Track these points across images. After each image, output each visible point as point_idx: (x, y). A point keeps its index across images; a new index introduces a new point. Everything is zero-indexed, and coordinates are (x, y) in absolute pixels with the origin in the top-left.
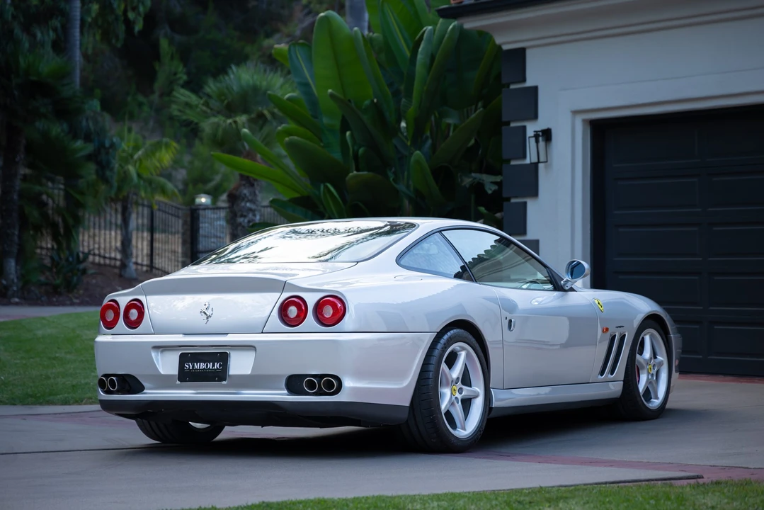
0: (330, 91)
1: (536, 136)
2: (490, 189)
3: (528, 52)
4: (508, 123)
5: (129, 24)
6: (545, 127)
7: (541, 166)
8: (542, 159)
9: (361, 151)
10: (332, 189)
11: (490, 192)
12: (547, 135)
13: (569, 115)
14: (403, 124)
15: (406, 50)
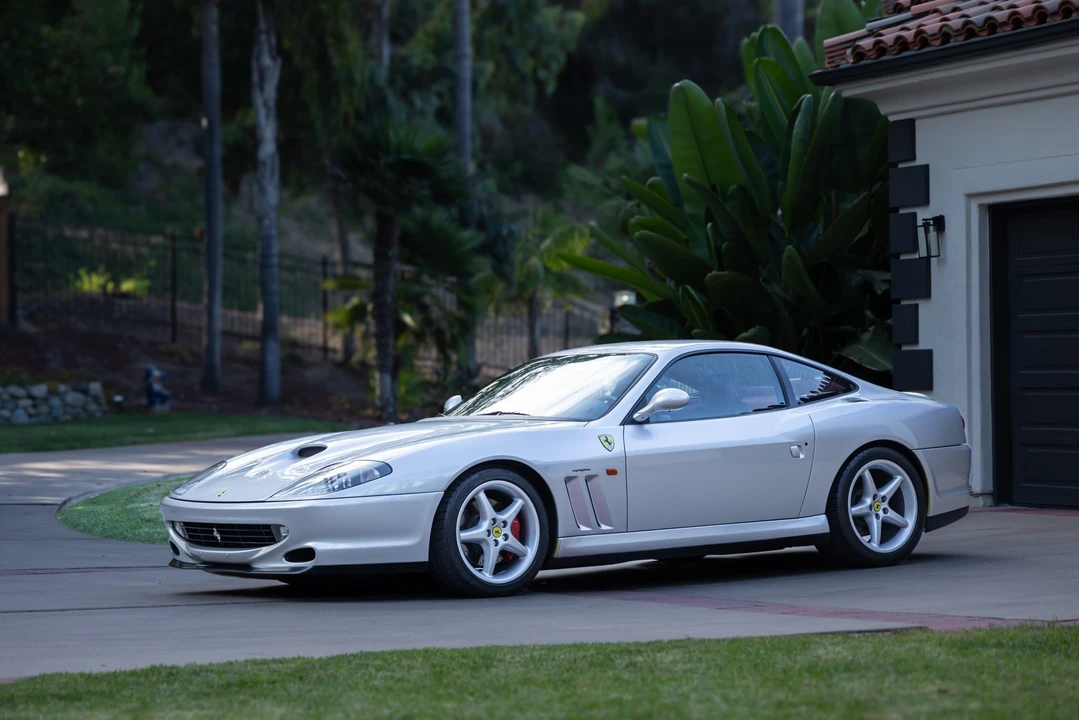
0: (685, 175)
1: (926, 225)
2: (880, 289)
3: (919, 125)
4: (896, 210)
5: (540, 85)
6: (937, 215)
7: (933, 261)
8: (934, 252)
9: (725, 245)
10: (693, 292)
11: (879, 292)
12: (939, 223)
13: (962, 200)
14: (780, 212)
15: (786, 122)
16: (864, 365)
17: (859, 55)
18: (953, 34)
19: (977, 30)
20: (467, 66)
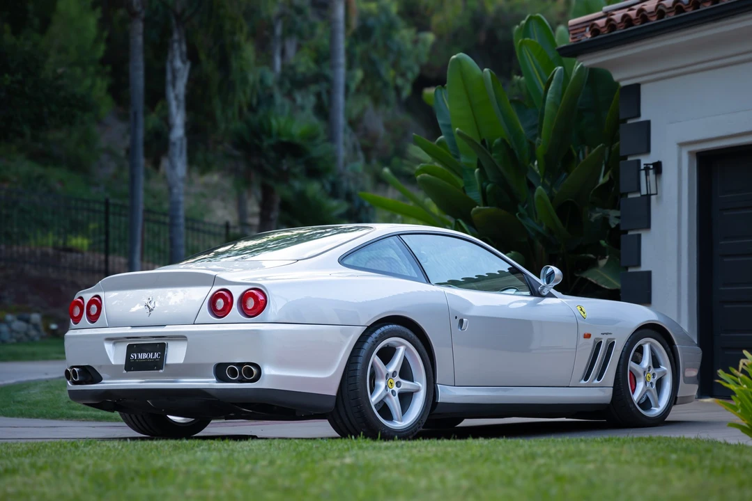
0: (457, 129)
1: (647, 169)
2: (613, 223)
3: (643, 89)
4: (625, 158)
5: (398, 90)
6: (656, 161)
7: (653, 198)
8: (653, 191)
9: (489, 187)
10: (464, 225)
11: (613, 226)
12: (658, 167)
13: (675, 148)
14: (536, 163)
15: (543, 87)
16: (599, 284)
17: (595, 31)
18: (666, 11)
19: (684, 7)
20: (341, 74)
